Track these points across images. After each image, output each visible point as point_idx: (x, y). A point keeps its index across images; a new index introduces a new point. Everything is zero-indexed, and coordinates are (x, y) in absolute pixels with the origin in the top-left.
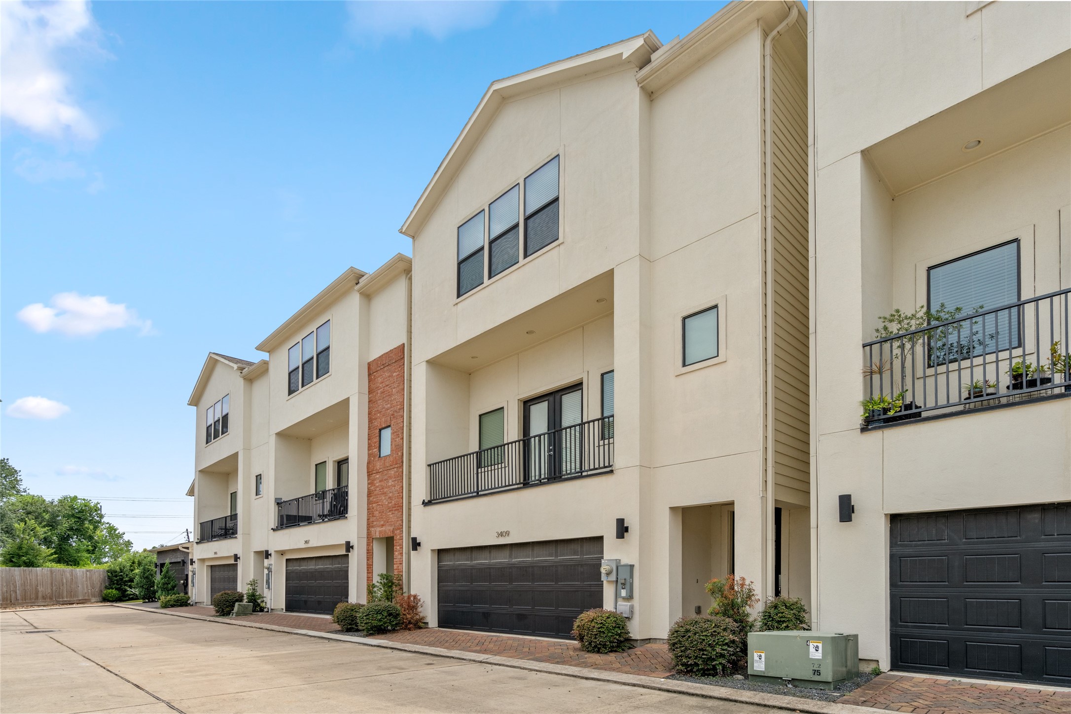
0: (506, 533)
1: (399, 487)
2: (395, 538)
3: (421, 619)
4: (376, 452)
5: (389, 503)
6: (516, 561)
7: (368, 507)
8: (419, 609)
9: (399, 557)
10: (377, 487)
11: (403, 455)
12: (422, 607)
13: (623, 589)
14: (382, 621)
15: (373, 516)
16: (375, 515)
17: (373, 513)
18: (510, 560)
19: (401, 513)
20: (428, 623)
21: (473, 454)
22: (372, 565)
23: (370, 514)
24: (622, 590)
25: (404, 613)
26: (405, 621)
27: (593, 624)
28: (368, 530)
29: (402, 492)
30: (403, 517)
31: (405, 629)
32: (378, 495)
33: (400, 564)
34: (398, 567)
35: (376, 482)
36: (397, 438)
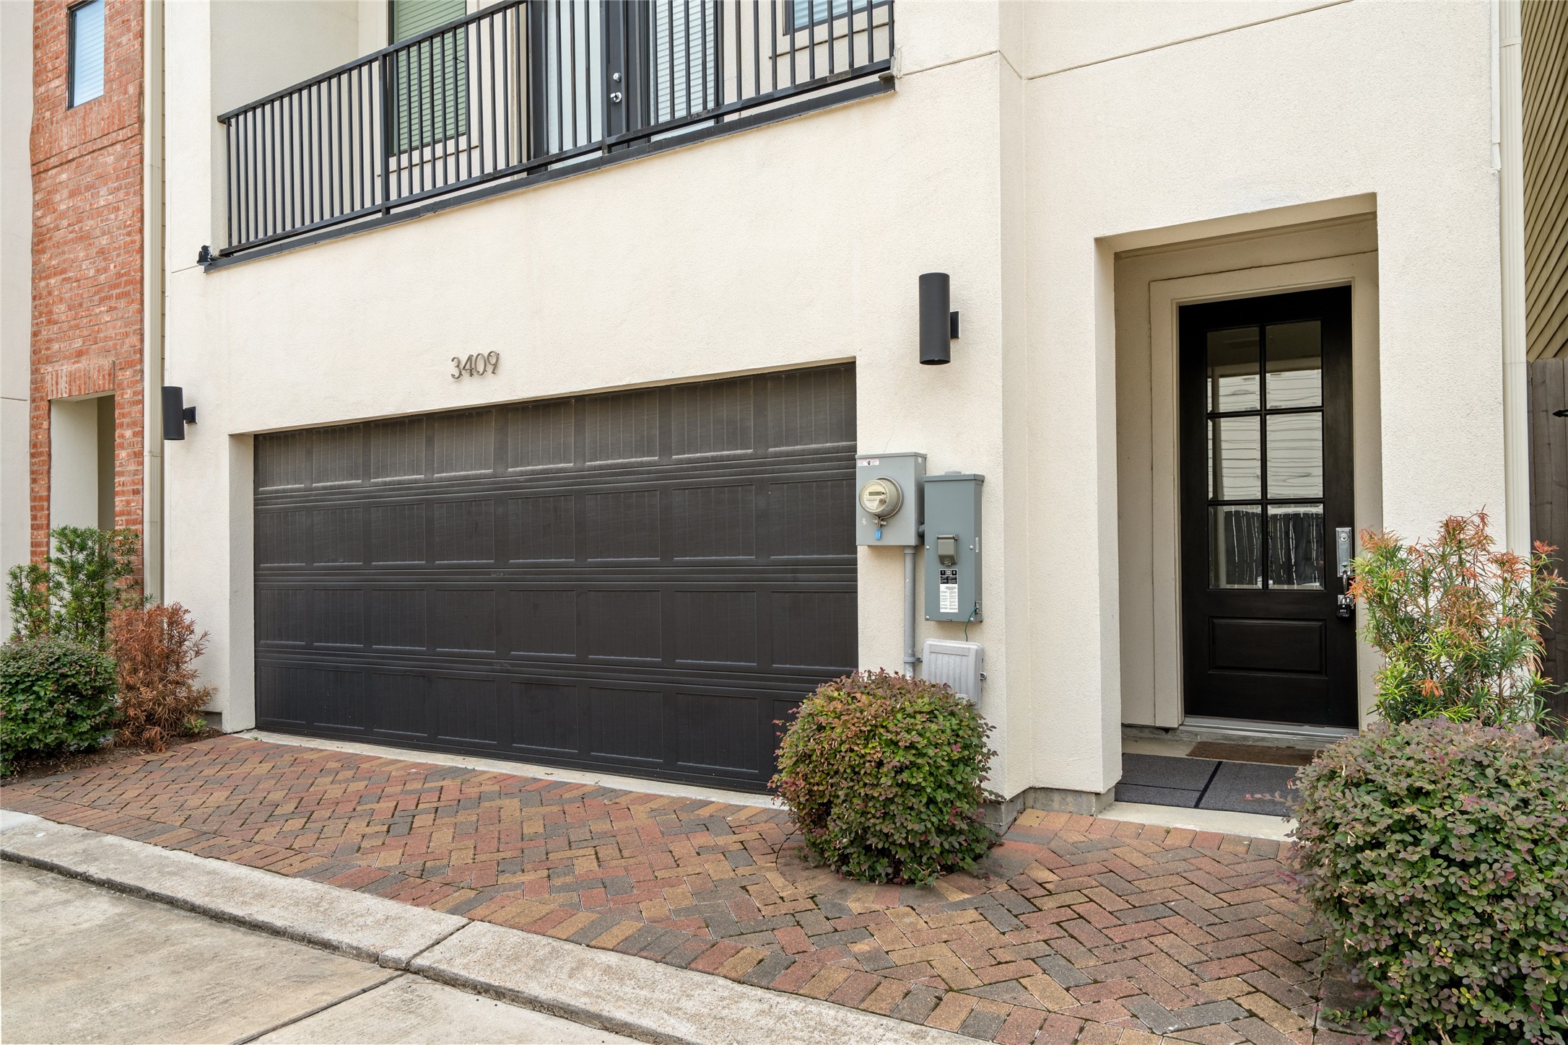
0: (487, 361)
1: (130, 211)
2: (117, 399)
3: (196, 701)
4: (58, 92)
5: (98, 271)
6: (522, 473)
7: (34, 288)
8: (191, 665)
9: (132, 467)
10: (63, 215)
11: (141, 94)
12: (198, 653)
13: (943, 582)
14: (34, 720)
15: (49, 322)
16: (55, 316)
17: (51, 312)
18: (500, 470)
19: (136, 306)
20: (220, 714)
21: (369, 62)
22: (48, 499)
23: (41, 314)
24: (943, 587)
25: (131, 681)
26: (131, 712)
27: (874, 750)
28: (35, 371)
29: (141, 231)
30: (142, 321)
31: (134, 744)
32: (65, 243)
33: (136, 492)
34: (128, 502)
35: (57, 197)
36: (122, 34)
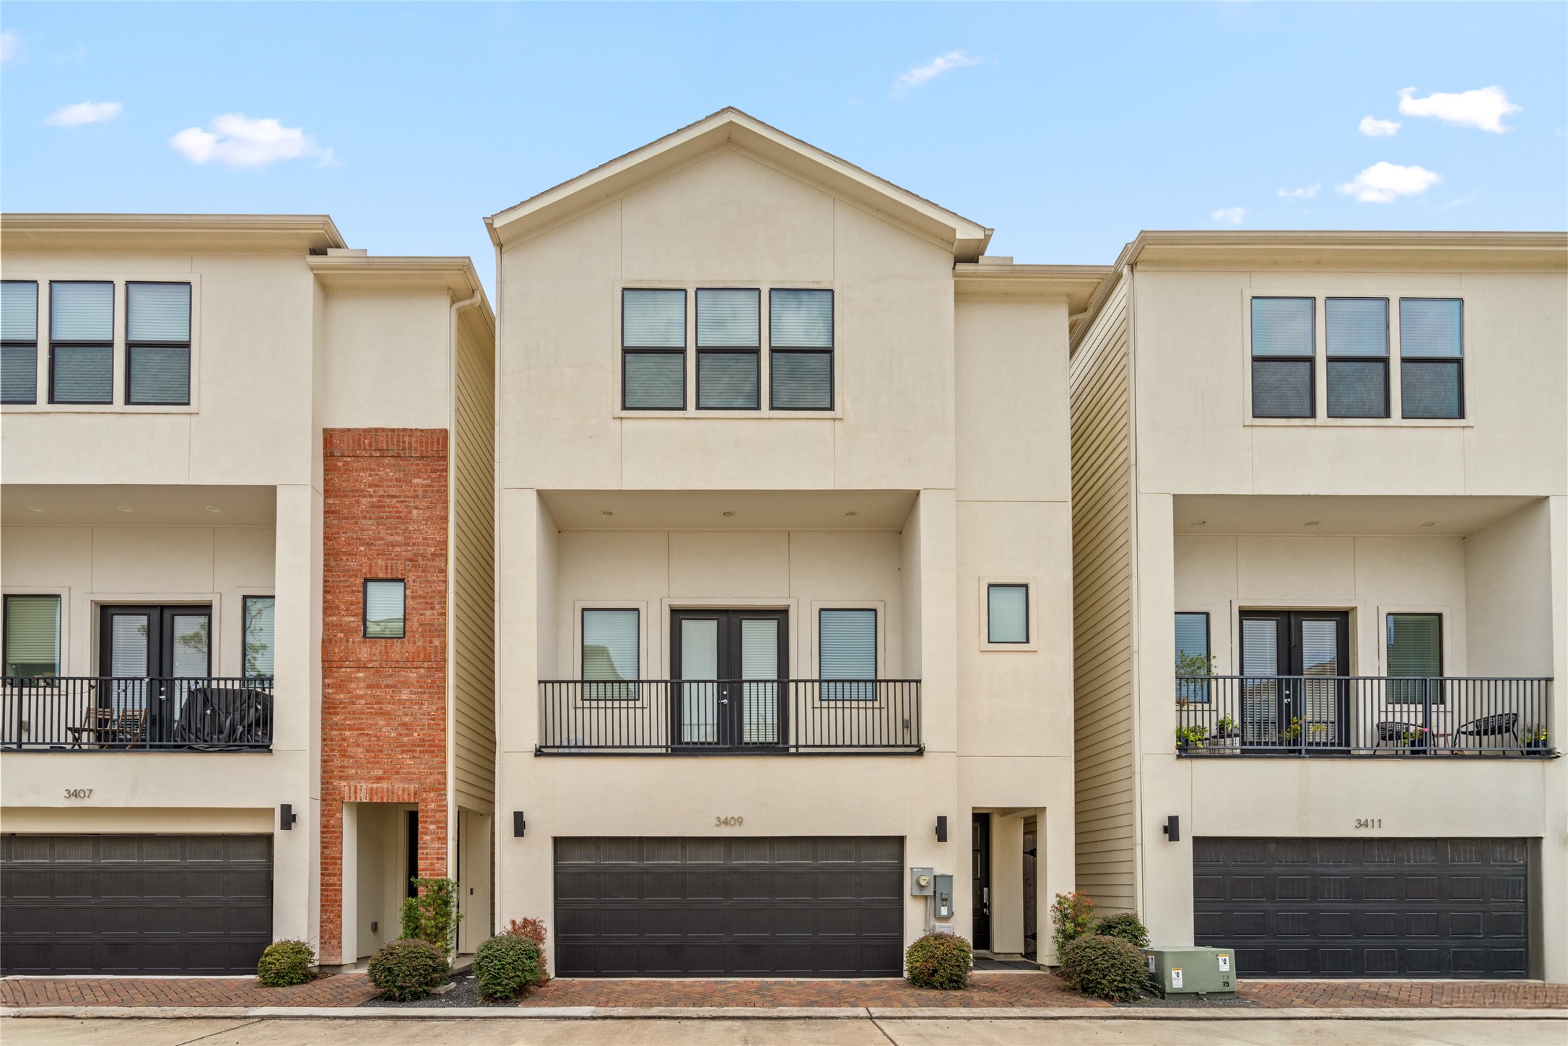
0: (736, 820)
2: (421, 807)
4: (352, 624)
7: (324, 734)
9: (435, 846)
10: (358, 697)
13: (944, 906)
15: (342, 756)
16: (349, 754)
17: (343, 751)
18: (728, 862)
22: (341, 858)
23: (332, 751)
24: (942, 908)
28: (325, 783)
29: (445, 720)
30: (445, 768)
33: (440, 858)
34: (431, 864)
35: (352, 686)
36: (425, 610)
